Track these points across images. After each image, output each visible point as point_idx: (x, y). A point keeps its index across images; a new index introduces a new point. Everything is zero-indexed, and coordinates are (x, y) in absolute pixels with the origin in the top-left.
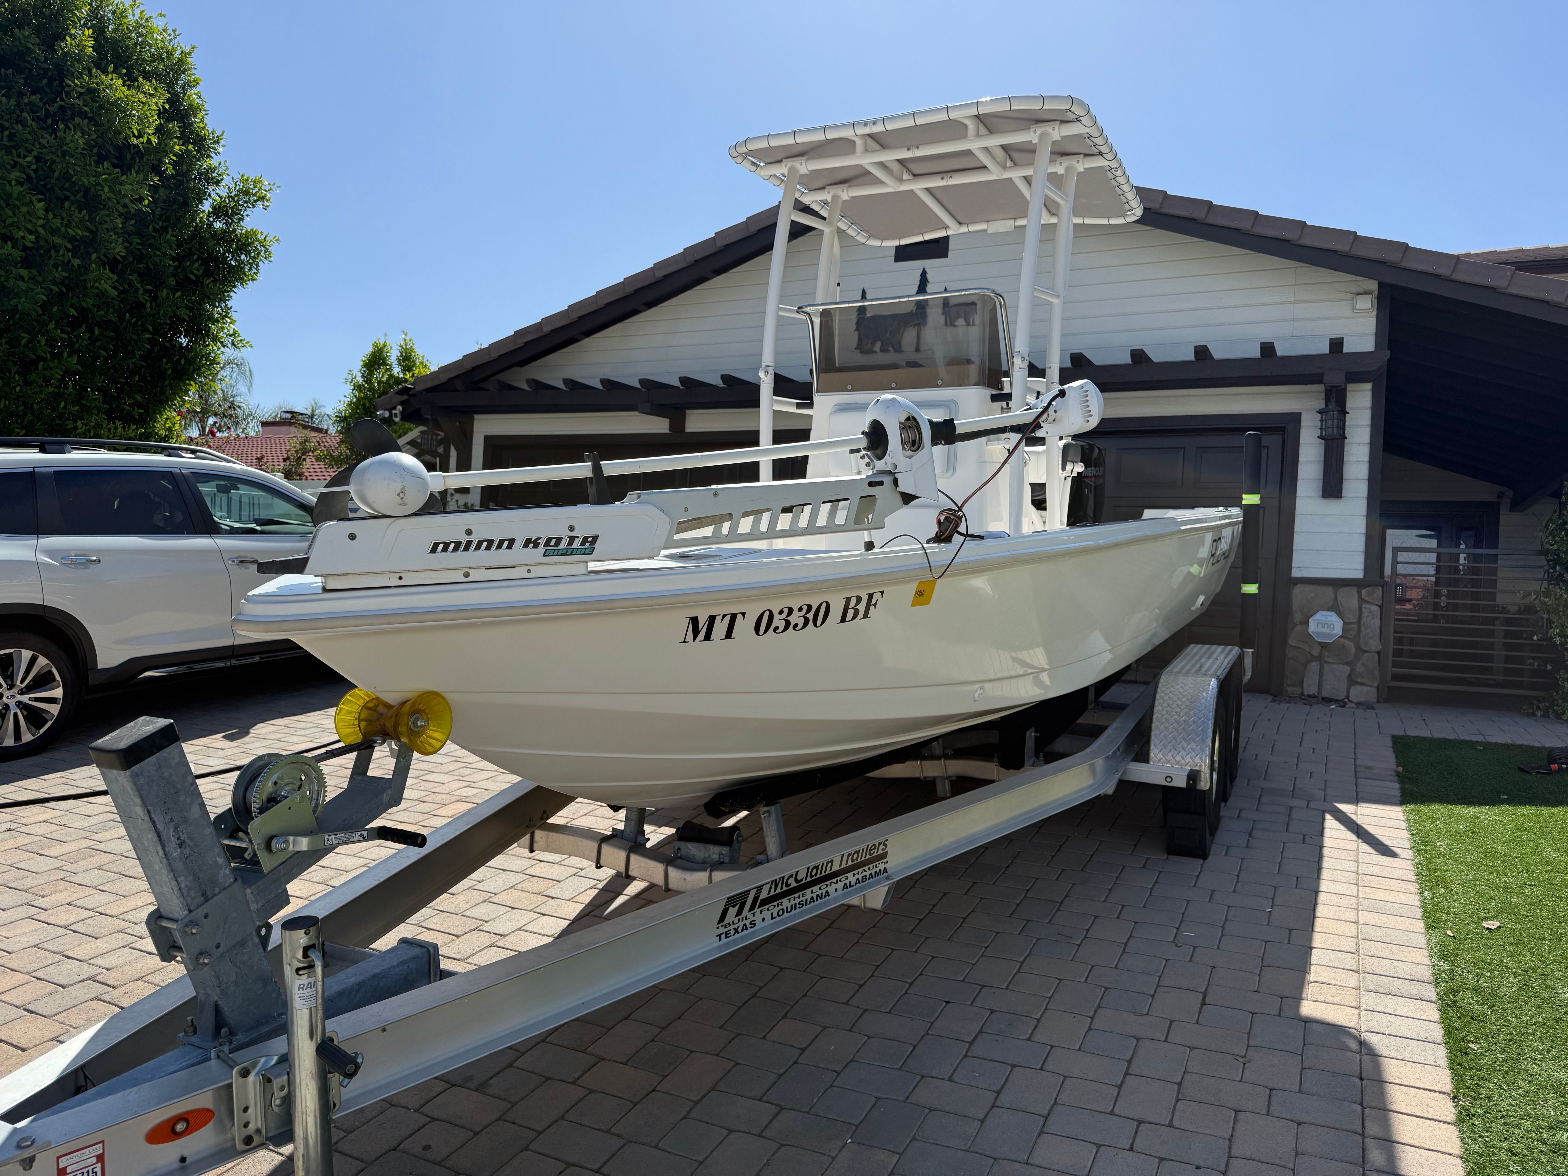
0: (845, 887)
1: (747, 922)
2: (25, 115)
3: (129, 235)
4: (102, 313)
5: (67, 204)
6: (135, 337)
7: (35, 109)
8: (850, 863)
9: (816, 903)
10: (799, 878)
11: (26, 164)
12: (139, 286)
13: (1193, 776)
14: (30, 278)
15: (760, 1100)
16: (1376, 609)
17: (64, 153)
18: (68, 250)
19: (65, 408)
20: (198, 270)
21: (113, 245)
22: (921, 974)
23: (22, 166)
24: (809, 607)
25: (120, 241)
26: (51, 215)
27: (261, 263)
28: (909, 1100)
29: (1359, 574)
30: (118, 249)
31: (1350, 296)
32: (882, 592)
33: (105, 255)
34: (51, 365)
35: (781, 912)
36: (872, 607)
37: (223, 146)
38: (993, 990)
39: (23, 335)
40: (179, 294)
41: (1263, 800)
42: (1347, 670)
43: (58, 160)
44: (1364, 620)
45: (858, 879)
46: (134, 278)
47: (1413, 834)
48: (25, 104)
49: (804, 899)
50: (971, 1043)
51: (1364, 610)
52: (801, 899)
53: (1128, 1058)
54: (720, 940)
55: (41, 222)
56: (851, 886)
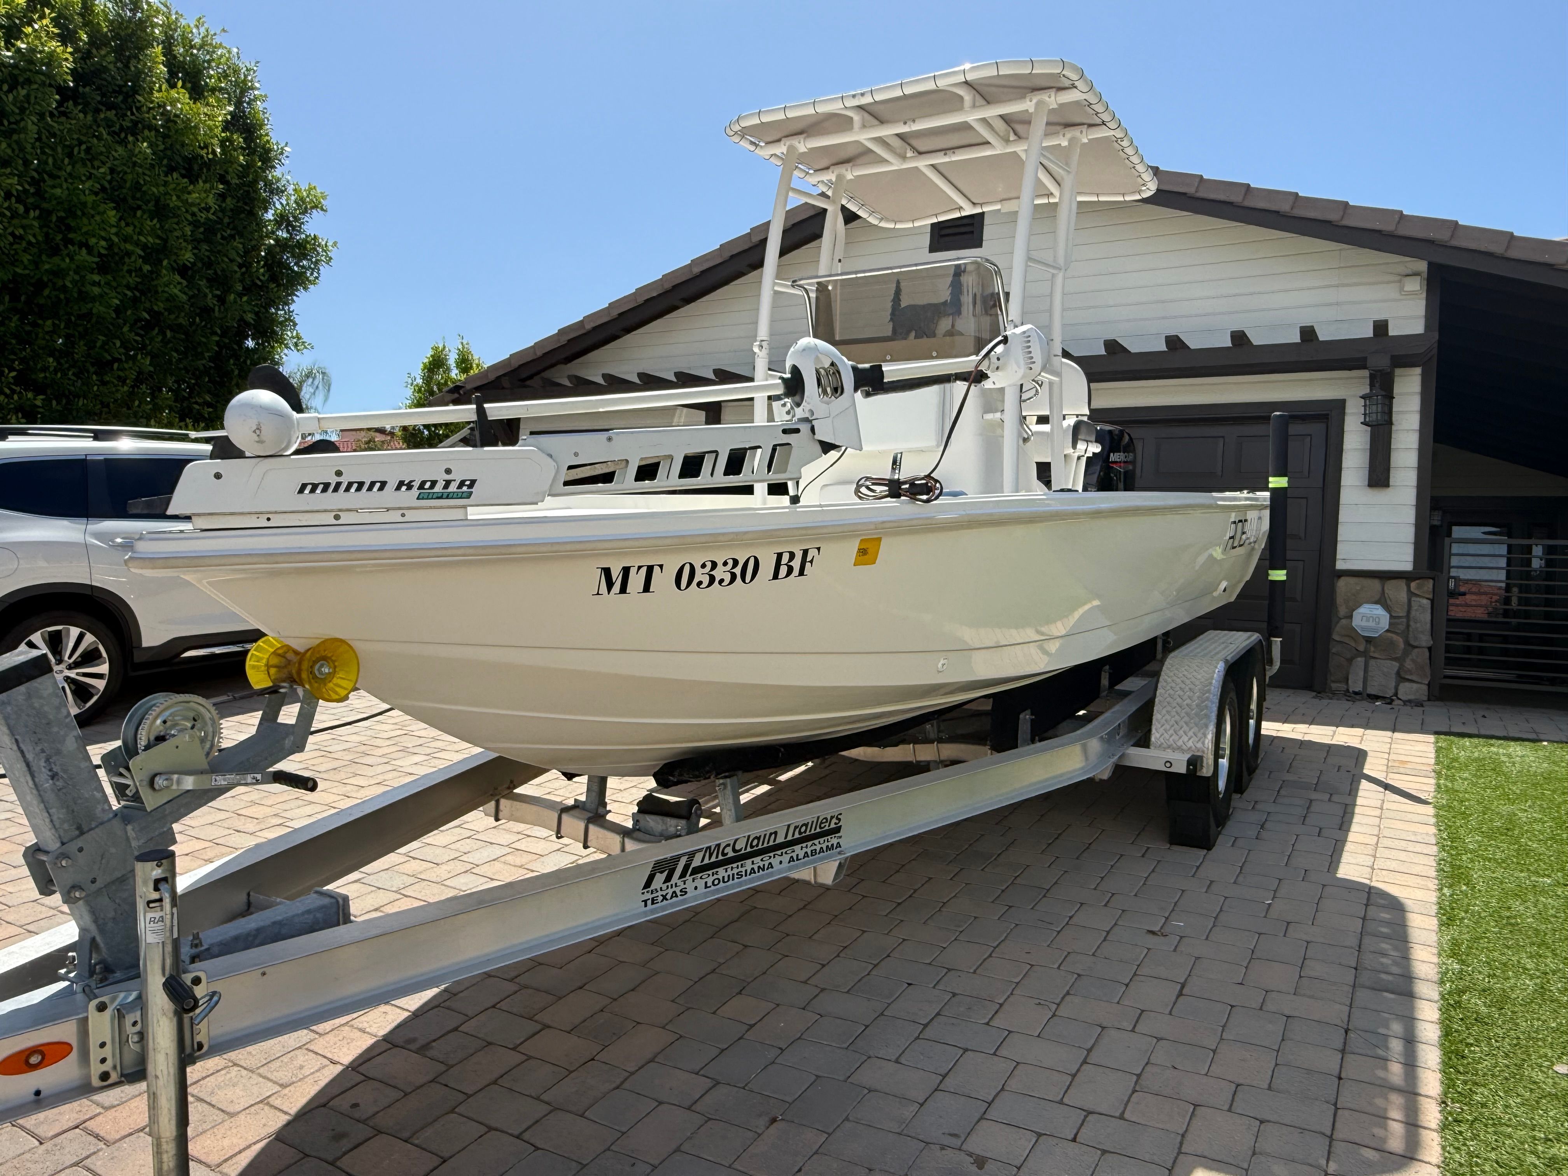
0: (792, 859)
1: (678, 890)
2: (101, 129)
3: (199, 242)
4: (172, 317)
5: (139, 213)
6: (204, 340)
7: (110, 123)
8: (797, 836)
9: (757, 874)
10: (737, 848)
11: (99, 175)
12: (207, 291)
13: (1194, 762)
14: (105, 283)
15: (697, 1074)
16: (1426, 603)
17: (135, 164)
18: (140, 256)
19: (139, 406)
20: (264, 275)
21: (183, 252)
22: (888, 956)
23: (96, 177)
24: (736, 562)
25: (190, 247)
26: (123, 224)
27: (321, 268)
28: (850, 1080)
29: (1408, 566)
30: (188, 256)
31: (1397, 278)
32: (819, 549)
33: (175, 261)
34: (126, 366)
35: (716, 882)
36: (808, 565)
37: (287, 157)
38: (959, 973)
39: (100, 337)
40: (245, 299)
41: (1282, 792)
42: (1396, 665)
43: (129, 171)
44: (1413, 613)
45: (806, 853)
46: (203, 283)
47: (1440, 830)
48: (101, 120)
49: (743, 870)
50: (926, 1026)
51: (1413, 603)
52: (740, 869)
53: (1089, 1046)
54: (646, 906)
55: (114, 230)
56: (798, 859)
